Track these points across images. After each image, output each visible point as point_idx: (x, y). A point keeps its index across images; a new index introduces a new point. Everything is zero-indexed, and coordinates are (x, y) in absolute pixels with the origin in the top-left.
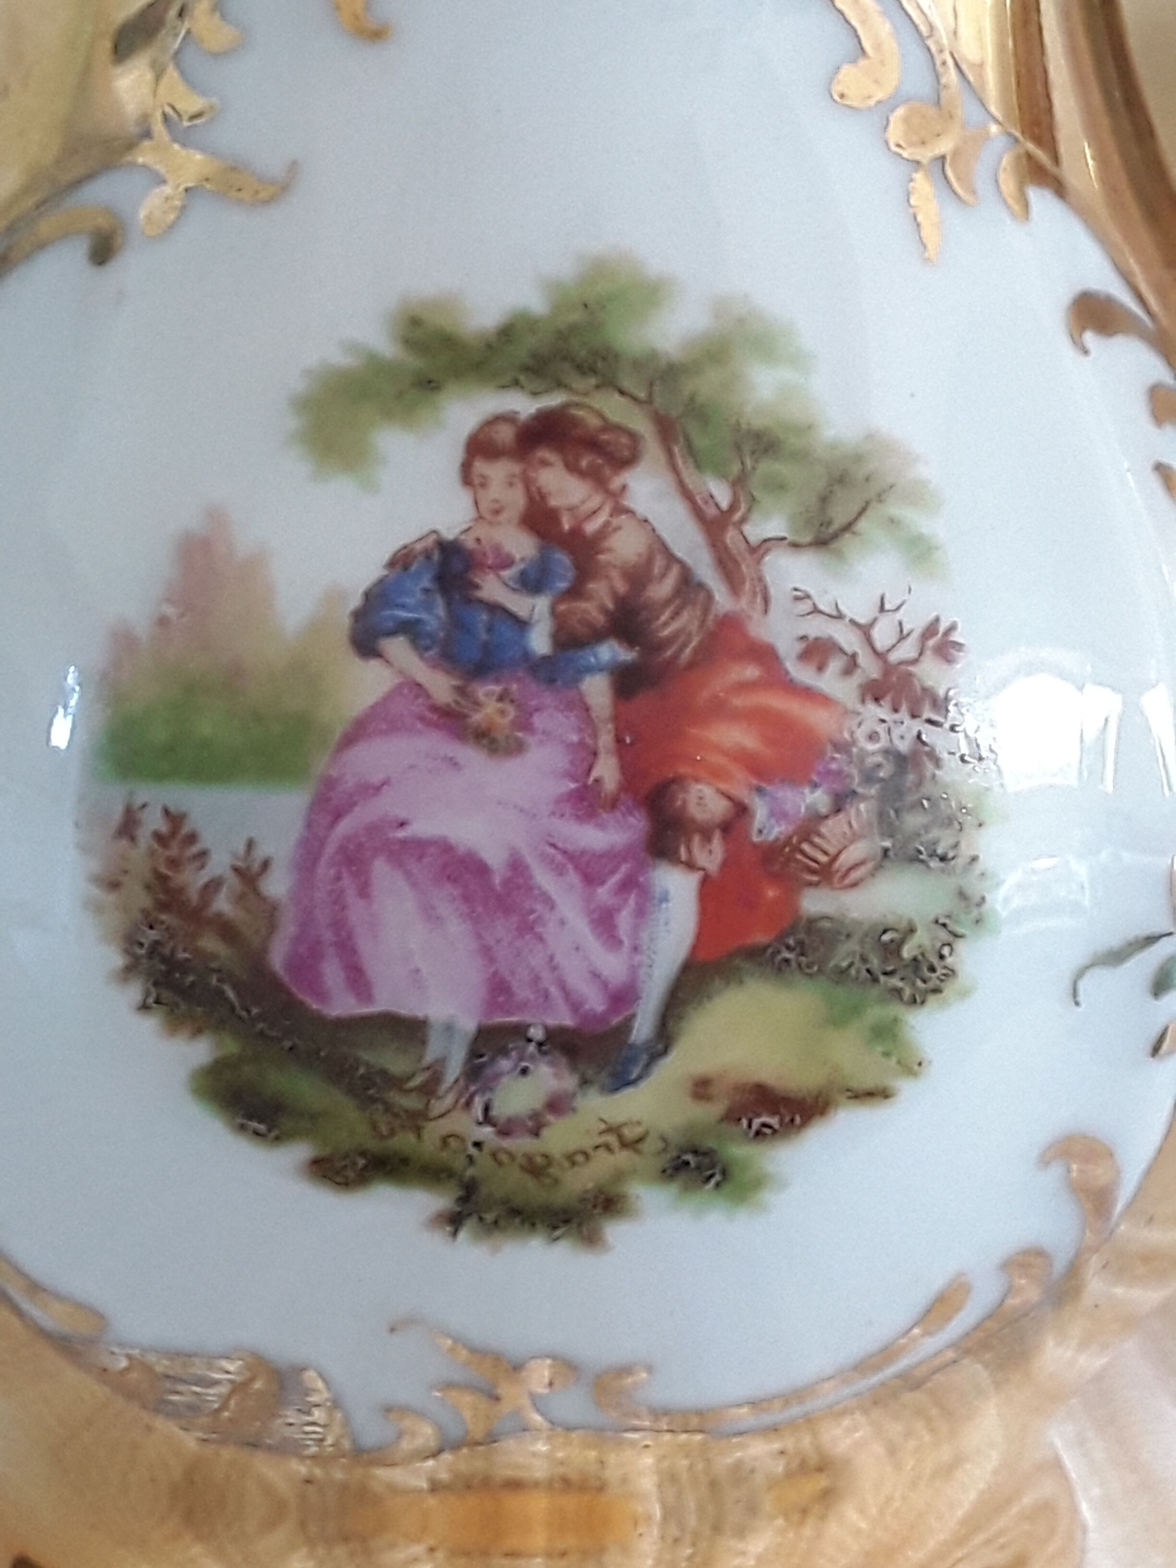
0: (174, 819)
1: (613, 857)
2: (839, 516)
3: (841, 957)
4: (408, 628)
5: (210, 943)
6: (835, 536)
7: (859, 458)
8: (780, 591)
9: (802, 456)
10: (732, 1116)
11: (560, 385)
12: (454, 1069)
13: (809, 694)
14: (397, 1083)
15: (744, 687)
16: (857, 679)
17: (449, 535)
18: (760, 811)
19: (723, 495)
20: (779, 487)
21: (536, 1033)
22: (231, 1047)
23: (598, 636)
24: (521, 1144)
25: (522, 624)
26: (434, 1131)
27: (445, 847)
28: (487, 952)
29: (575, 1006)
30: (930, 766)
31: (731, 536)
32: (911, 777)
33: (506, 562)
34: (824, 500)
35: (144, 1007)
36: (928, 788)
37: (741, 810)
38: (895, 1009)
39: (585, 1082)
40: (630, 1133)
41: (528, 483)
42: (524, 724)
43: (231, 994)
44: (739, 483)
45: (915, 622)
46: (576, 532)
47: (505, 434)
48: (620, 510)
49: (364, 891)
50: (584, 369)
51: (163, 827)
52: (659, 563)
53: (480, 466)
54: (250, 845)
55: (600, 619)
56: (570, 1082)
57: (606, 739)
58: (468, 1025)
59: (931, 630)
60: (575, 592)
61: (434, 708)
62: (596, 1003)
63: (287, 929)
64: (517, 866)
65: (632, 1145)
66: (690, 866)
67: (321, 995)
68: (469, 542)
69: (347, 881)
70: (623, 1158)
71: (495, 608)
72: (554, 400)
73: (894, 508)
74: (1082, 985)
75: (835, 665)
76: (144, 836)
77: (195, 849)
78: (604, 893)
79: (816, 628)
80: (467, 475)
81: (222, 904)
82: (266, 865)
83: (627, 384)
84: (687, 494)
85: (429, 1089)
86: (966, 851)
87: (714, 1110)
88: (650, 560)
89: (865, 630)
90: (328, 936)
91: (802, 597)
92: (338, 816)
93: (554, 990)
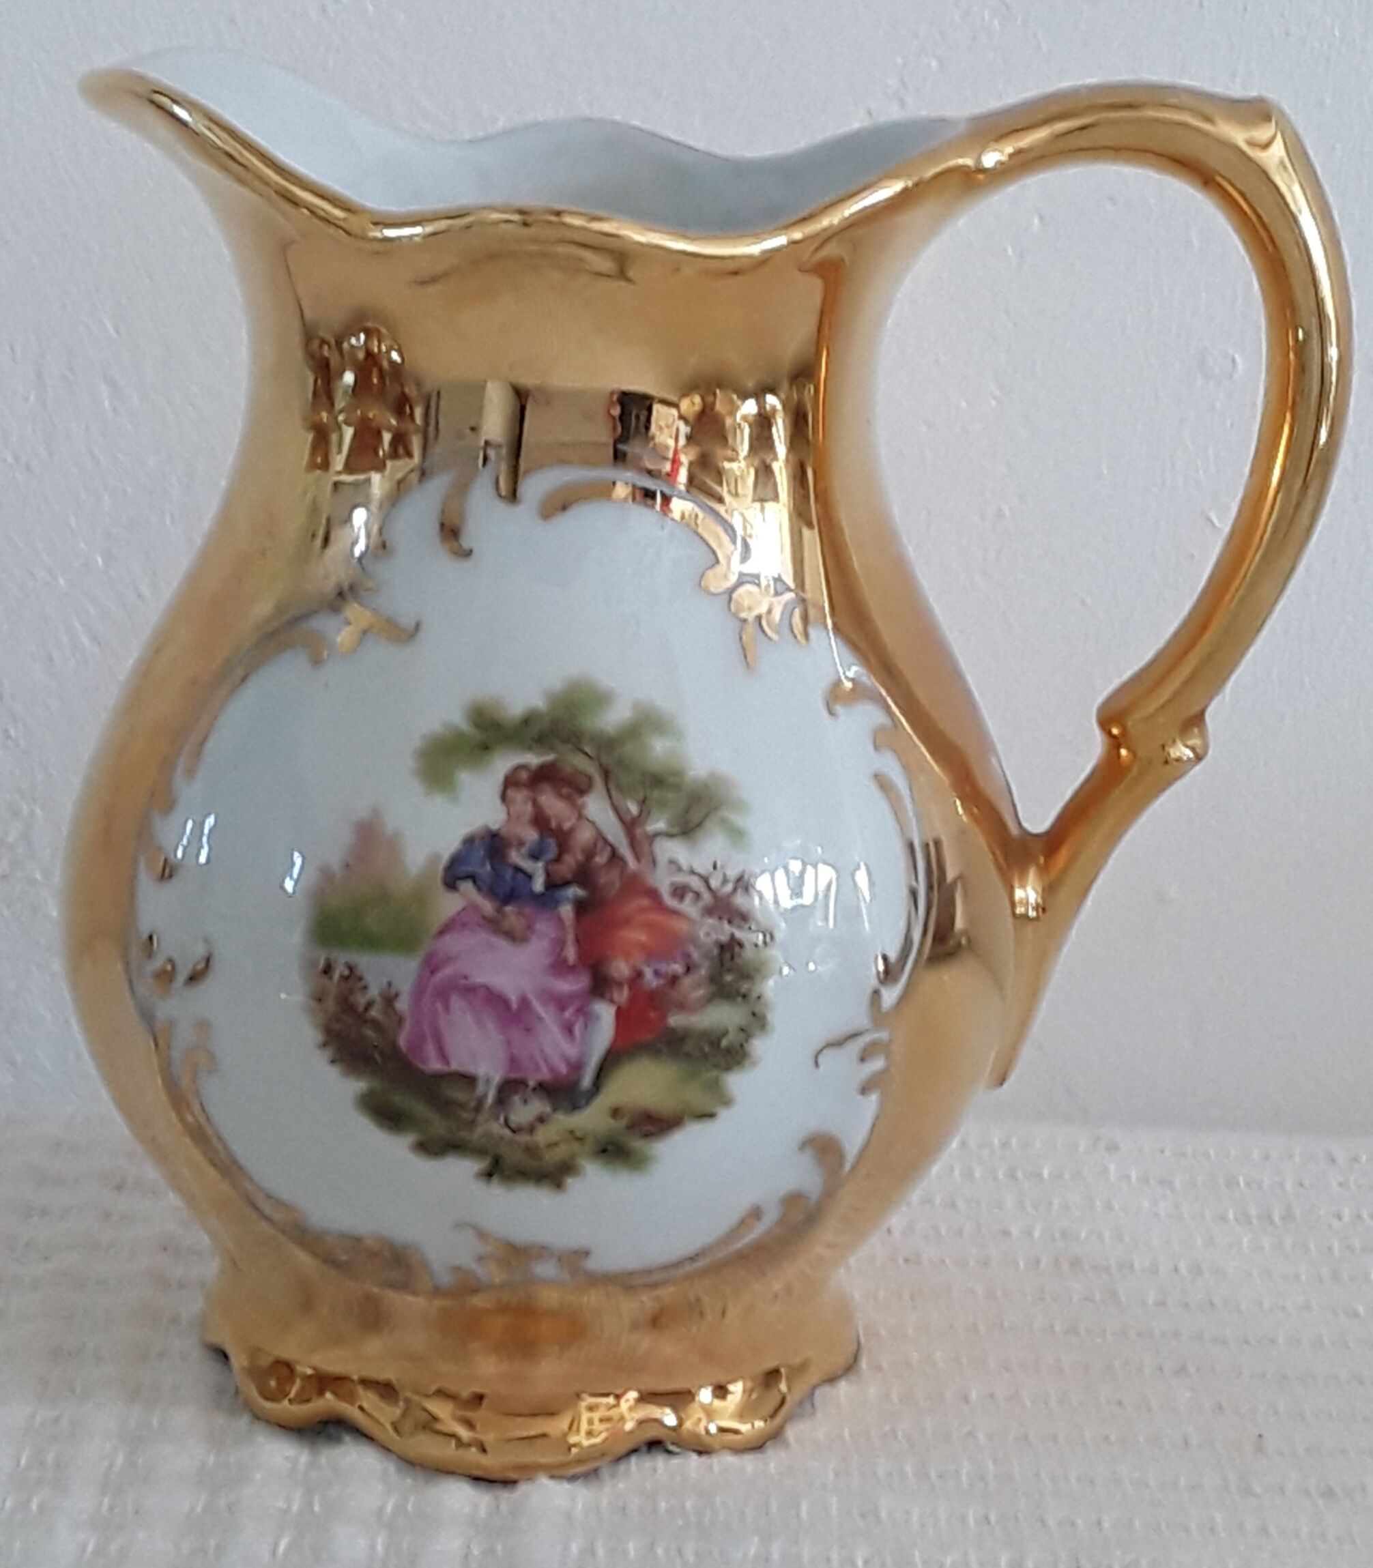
0: (351, 968)
1: (572, 997)
2: (695, 817)
3: (689, 1047)
4: (472, 877)
5: (369, 1032)
6: (692, 830)
7: (706, 786)
8: (662, 859)
9: (677, 787)
10: (631, 1127)
11: (552, 749)
12: (490, 1099)
13: (675, 913)
14: (462, 1106)
15: (642, 910)
16: (701, 904)
17: (494, 827)
18: (648, 973)
19: (634, 808)
20: (663, 804)
21: (532, 1083)
22: (376, 1084)
23: (566, 884)
24: (523, 1138)
25: (530, 877)
26: (479, 1130)
27: (488, 989)
28: (509, 1042)
29: (552, 1069)
30: (737, 949)
31: (638, 832)
32: (728, 955)
33: (521, 843)
34: (687, 810)
35: (333, 1062)
36: (738, 961)
37: (639, 975)
38: (715, 1073)
39: (555, 1109)
40: (578, 1134)
41: (535, 803)
42: (530, 927)
43: (377, 1057)
44: (643, 802)
45: (732, 874)
46: (559, 827)
47: (524, 776)
48: (581, 816)
49: (447, 1008)
50: (566, 741)
51: (346, 973)
52: (600, 844)
53: (511, 793)
54: (390, 984)
55: (569, 876)
56: (548, 1109)
57: (570, 938)
58: (497, 1079)
59: (740, 879)
60: (558, 859)
61: (484, 918)
62: (563, 1069)
63: (407, 1027)
64: (524, 1002)
65: (580, 1139)
66: (612, 1001)
67: (424, 1061)
68: (504, 832)
69: (439, 1006)
70: (576, 1146)
71: (518, 869)
72: (550, 757)
73: (725, 813)
74: (820, 1060)
75: (689, 897)
76: (336, 976)
77: (360, 984)
78: (568, 1014)
79: (680, 879)
80: (504, 797)
81: (374, 1013)
82: (397, 995)
83: (587, 749)
84: (616, 810)
85: (478, 1108)
86: (754, 995)
87: (623, 1123)
88: (595, 844)
89: (706, 880)
90: (428, 1033)
91: (672, 862)
92: (433, 972)
93: (542, 1063)
